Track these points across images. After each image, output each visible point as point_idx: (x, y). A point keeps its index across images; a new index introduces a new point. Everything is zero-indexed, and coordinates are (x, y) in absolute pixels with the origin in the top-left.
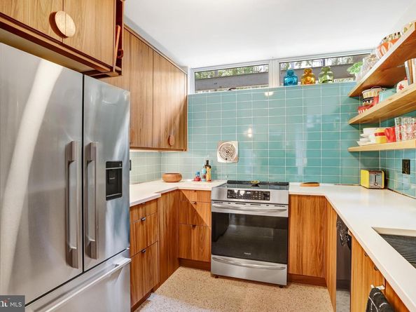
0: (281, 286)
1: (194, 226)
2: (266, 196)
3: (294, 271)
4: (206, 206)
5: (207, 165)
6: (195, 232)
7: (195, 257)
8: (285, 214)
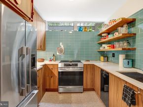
0: (81, 93)
1: (52, 77)
2: (77, 65)
3: (85, 87)
4: (56, 69)
5: (54, 55)
6: (52, 79)
7: (52, 87)
8: (82, 70)
